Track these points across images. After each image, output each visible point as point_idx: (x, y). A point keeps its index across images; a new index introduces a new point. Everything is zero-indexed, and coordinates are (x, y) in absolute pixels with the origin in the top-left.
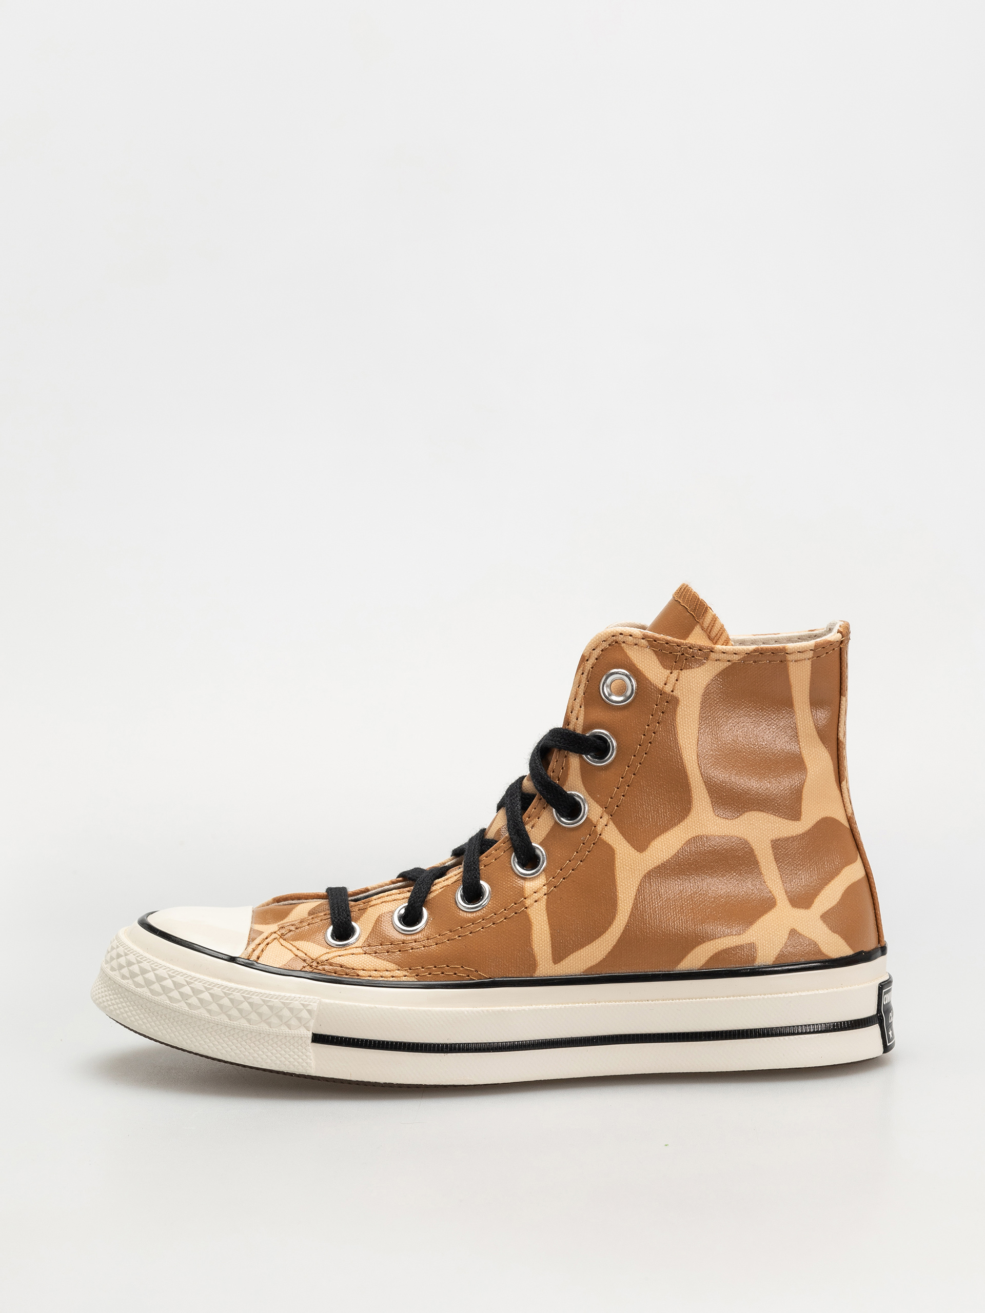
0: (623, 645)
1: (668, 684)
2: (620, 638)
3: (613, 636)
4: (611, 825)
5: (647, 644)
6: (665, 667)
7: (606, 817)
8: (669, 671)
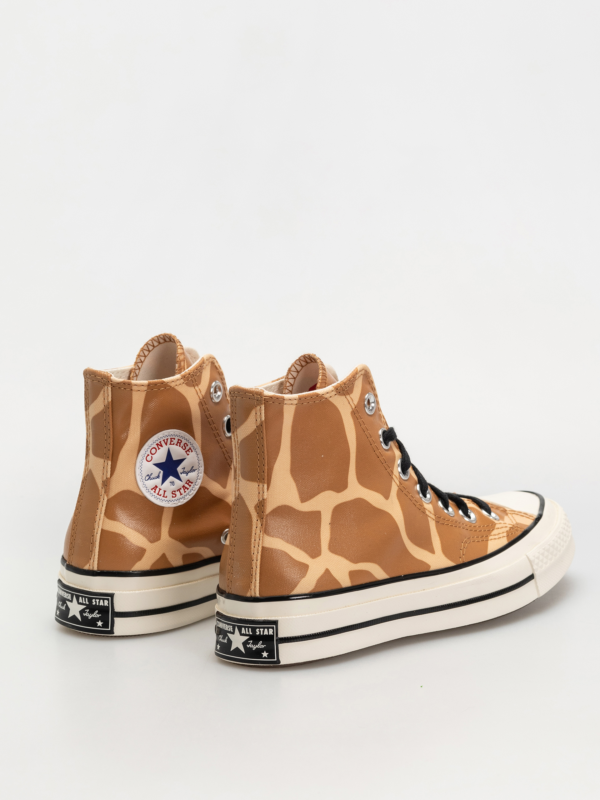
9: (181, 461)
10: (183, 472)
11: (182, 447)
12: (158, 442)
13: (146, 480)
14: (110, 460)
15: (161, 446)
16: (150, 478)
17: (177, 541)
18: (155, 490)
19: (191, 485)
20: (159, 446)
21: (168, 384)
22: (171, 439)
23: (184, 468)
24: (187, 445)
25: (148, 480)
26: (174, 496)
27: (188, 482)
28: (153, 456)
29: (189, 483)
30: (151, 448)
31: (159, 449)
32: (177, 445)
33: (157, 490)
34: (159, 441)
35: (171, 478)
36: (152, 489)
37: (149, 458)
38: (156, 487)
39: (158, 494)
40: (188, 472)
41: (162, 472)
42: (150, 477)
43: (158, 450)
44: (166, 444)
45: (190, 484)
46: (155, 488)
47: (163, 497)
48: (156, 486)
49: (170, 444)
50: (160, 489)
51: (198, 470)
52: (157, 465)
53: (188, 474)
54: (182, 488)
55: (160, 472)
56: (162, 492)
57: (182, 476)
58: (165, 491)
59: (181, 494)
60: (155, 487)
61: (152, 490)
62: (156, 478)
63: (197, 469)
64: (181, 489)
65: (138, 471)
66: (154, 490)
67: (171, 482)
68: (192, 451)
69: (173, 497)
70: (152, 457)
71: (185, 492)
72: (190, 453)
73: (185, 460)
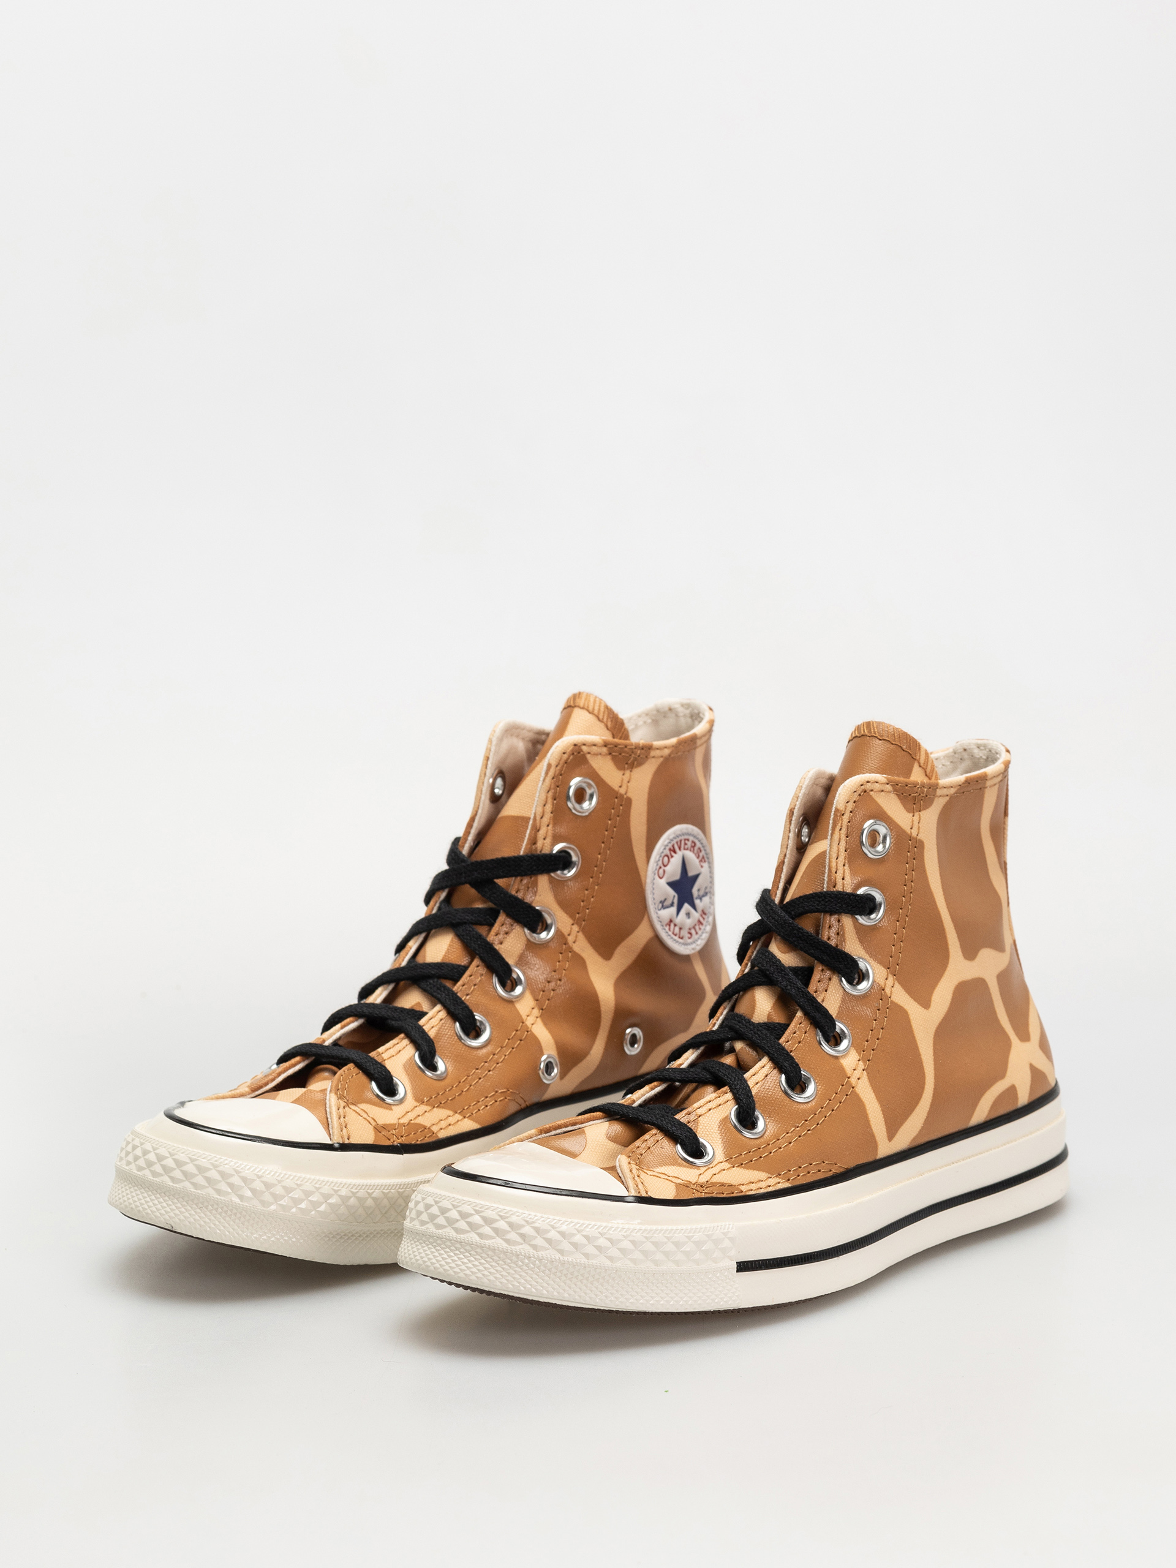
0: (872, 793)
1: (914, 828)
2: (868, 786)
3: (862, 785)
4: (897, 986)
5: (891, 789)
6: (908, 811)
7: (891, 978)
8: (911, 815)
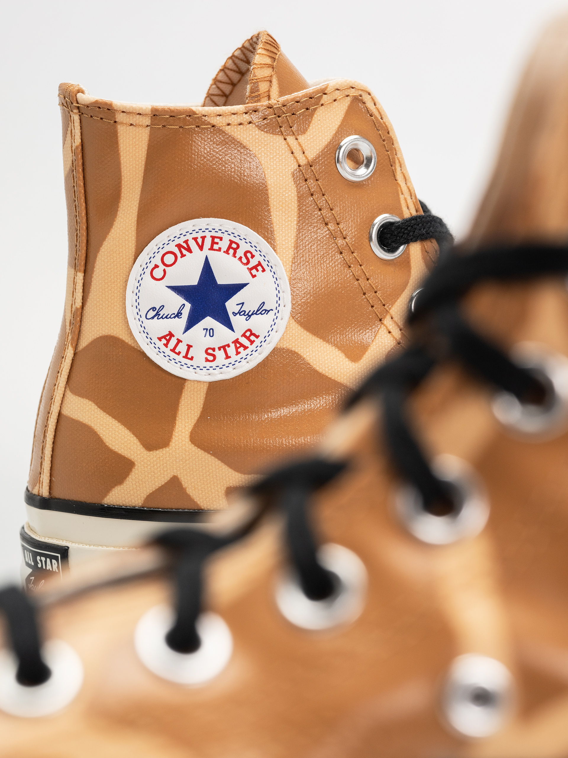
9: (237, 288)
10: (239, 313)
11: (240, 259)
12: (181, 241)
13: (148, 317)
14: (80, 271)
15: (189, 250)
16: (157, 314)
17: (210, 455)
18: (168, 341)
19: (254, 341)
20: (182, 250)
21: (206, 118)
22: (213, 238)
23: (243, 303)
24: (253, 256)
25: (153, 318)
26: (211, 358)
27: (248, 334)
28: (167, 268)
29: (250, 336)
30: (162, 252)
31: (183, 256)
32: (227, 252)
33: (173, 342)
34: (183, 239)
35: (209, 322)
36: (160, 339)
37: (158, 273)
38: (171, 335)
39: (173, 350)
40: (252, 314)
41: (188, 306)
42: (158, 312)
43: (181, 257)
44: (201, 248)
45: (252, 338)
46: (168, 338)
47: (183, 357)
48: (170, 332)
49: (209, 249)
50: (179, 341)
51: (277, 311)
52: (178, 290)
53: (250, 316)
54: (232, 346)
55: (184, 305)
56: (183, 348)
57: (237, 321)
58: (189, 347)
59: (228, 357)
60: (167, 335)
61: (160, 341)
62: (173, 316)
63: (274, 309)
64: (228, 346)
65: (130, 298)
66: (164, 341)
67: (207, 329)
68: (264, 270)
69: (207, 360)
70: (164, 271)
71: (238, 353)
72: (259, 274)
73: (245, 288)
